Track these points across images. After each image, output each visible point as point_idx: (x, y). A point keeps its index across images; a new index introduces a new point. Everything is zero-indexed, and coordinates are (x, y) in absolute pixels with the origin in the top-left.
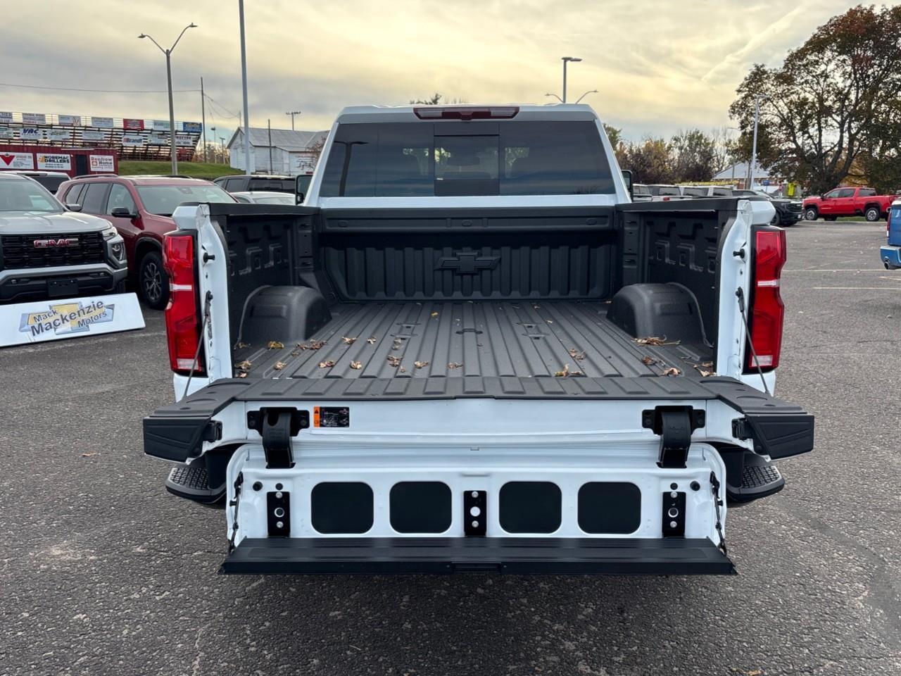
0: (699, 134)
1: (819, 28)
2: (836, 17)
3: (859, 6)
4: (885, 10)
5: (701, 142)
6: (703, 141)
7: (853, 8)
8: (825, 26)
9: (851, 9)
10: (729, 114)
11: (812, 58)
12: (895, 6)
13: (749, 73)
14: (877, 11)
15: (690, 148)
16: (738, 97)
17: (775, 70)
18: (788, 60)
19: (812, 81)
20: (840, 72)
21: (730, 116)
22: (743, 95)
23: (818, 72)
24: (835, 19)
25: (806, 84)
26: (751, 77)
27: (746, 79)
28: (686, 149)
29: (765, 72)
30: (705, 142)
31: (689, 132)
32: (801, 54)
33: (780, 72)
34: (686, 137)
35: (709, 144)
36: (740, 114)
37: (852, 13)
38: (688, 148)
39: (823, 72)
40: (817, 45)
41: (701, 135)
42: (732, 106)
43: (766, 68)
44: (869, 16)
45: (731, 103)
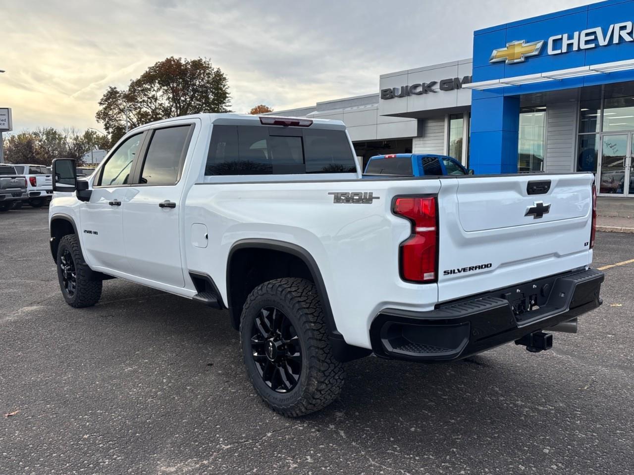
0: (53, 131)
1: (150, 68)
2: (159, 62)
3: (172, 57)
4: (187, 62)
5: (55, 137)
6: (57, 136)
7: (169, 58)
8: (153, 67)
9: (167, 59)
10: (96, 119)
11: (147, 86)
12: (192, 60)
13: (106, 92)
14: (183, 62)
15: (48, 141)
16: (101, 108)
17: (124, 91)
18: (131, 86)
19: (147, 101)
20: (165, 97)
21: (97, 121)
22: (104, 106)
23: (150, 96)
24: (159, 64)
25: (144, 102)
26: (108, 94)
27: (104, 96)
28: (44, 141)
29: (117, 92)
30: (59, 137)
31: (45, 129)
32: (139, 83)
33: (127, 93)
34: (43, 133)
35: (62, 138)
36: (104, 119)
37: (168, 61)
38: (46, 141)
39: (154, 96)
40: (149, 78)
41: (55, 132)
42: (97, 113)
43: (118, 90)
44: (178, 64)
45: (97, 112)
